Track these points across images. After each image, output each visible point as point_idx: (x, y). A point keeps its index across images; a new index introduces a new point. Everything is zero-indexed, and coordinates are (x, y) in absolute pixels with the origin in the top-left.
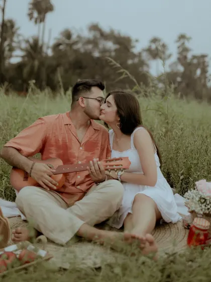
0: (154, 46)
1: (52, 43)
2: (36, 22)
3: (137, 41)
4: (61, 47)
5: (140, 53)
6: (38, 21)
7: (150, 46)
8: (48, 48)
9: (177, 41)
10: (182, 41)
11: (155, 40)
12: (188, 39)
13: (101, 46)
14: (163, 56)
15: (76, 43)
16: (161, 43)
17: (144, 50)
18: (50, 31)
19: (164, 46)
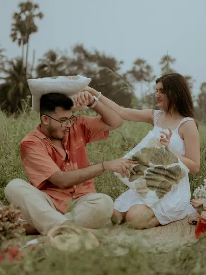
0: (138, 68)
1: (36, 64)
2: (19, 43)
3: (121, 63)
4: (46, 69)
5: (125, 75)
6: (22, 42)
7: (134, 68)
8: (32, 70)
9: (161, 63)
10: (166, 63)
11: (139, 62)
12: (173, 61)
13: (85, 68)
14: (147, 78)
15: (60, 64)
16: (145, 65)
17: (129, 72)
18: (34, 52)
19: (148, 67)
